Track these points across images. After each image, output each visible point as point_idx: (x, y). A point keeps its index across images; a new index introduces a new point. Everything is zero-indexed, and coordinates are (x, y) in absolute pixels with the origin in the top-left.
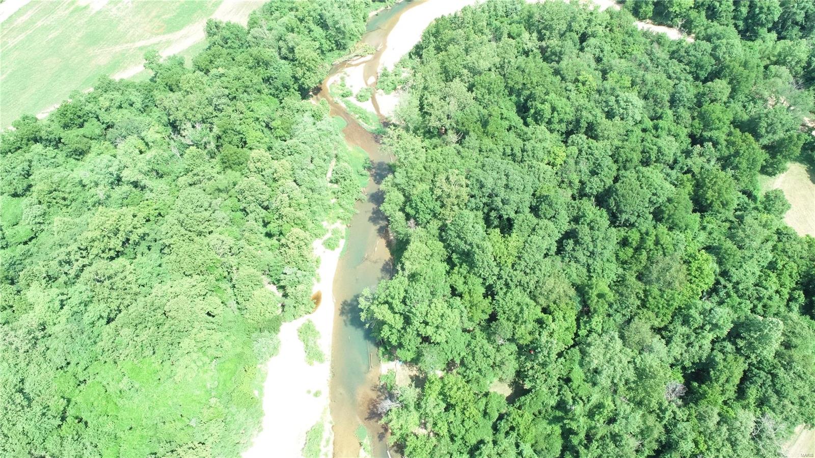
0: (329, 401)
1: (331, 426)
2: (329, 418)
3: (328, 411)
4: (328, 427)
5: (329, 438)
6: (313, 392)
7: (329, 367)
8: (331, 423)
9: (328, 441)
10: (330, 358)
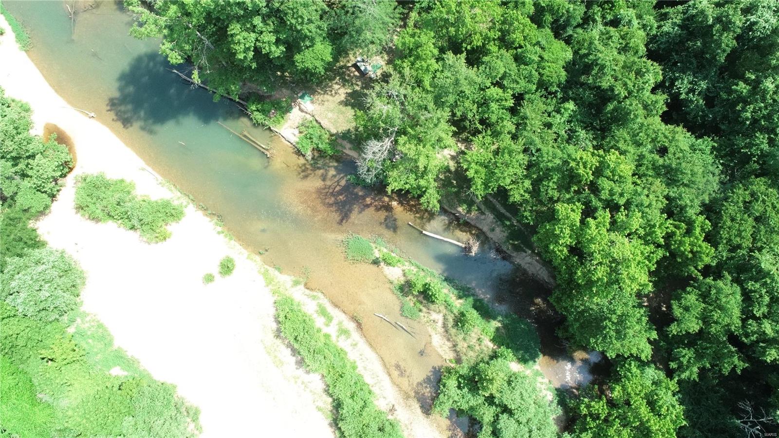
0: (258, 258)
1: (302, 287)
2: (285, 279)
3: (273, 272)
4: (299, 294)
5: (320, 306)
6: (215, 270)
7: (200, 213)
8: (296, 283)
9: (323, 312)
10: (184, 200)
